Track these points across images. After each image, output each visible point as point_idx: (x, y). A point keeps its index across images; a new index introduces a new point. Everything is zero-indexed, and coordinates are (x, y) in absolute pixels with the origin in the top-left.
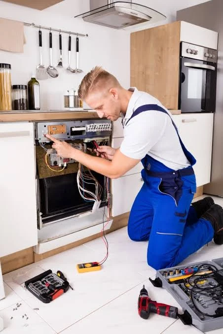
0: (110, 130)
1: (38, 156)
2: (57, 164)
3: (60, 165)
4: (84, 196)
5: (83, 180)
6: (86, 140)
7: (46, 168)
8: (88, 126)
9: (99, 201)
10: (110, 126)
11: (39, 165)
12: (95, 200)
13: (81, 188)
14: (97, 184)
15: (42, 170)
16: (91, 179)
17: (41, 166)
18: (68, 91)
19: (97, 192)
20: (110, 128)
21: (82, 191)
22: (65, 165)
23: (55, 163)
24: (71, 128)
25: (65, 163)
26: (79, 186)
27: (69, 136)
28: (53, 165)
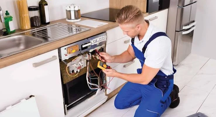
0: (105, 40)
1: (62, 69)
2: (74, 71)
3: (76, 72)
4: (91, 88)
5: (90, 78)
6: (91, 51)
7: (67, 76)
8: (92, 41)
9: (100, 88)
10: (106, 38)
11: (63, 75)
12: (98, 89)
13: (90, 83)
14: (99, 79)
15: (65, 78)
16: (95, 76)
17: (64, 76)
18: (70, 7)
19: (99, 83)
20: (105, 39)
21: (90, 85)
22: (79, 71)
23: (73, 71)
24: (82, 46)
25: (79, 70)
26: (88, 82)
27: (80, 51)
28: (71, 73)
